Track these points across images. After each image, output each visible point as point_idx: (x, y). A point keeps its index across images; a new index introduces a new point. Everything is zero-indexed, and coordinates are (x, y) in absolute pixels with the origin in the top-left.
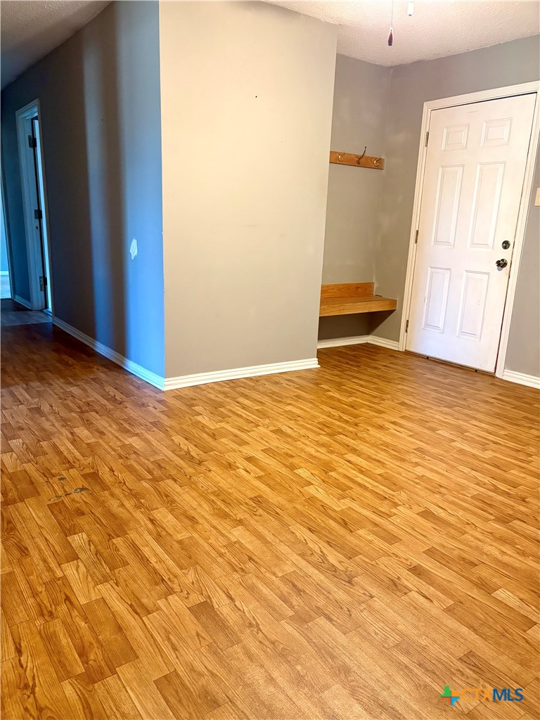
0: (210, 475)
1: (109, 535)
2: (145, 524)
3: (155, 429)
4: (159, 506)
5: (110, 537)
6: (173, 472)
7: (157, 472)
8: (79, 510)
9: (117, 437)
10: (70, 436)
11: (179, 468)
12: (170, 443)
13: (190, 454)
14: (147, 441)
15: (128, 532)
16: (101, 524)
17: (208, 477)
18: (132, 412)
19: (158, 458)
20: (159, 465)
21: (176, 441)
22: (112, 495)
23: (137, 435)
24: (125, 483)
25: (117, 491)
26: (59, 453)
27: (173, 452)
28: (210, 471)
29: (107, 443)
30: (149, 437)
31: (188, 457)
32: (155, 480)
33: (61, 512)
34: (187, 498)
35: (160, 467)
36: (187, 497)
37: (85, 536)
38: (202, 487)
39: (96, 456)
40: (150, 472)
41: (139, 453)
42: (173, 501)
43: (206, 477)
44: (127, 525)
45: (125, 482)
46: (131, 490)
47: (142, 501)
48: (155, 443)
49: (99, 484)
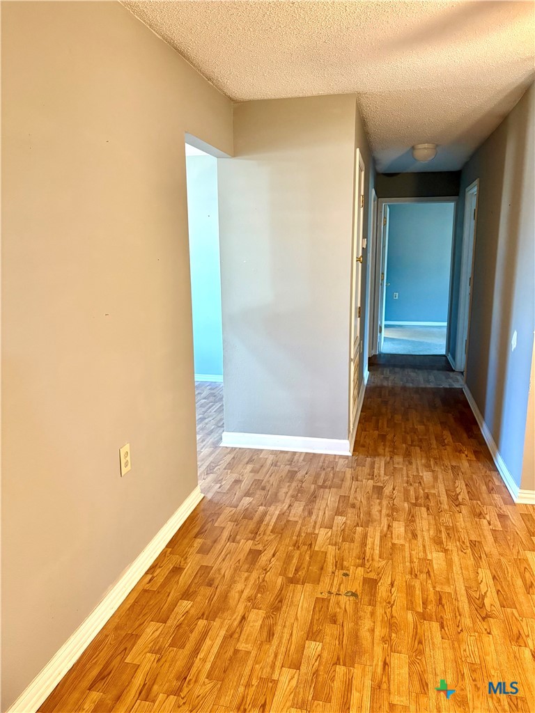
0: (486, 638)
1: (338, 659)
2: (377, 665)
3: (469, 551)
4: (403, 650)
5: (337, 662)
6: (448, 616)
7: (431, 608)
8: (335, 616)
9: (424, 546)
10: (385, 529)
11: (457, 612)
12: (472, 576)
13: (483, 599)
14: (450, 564)
15: (356, 665)
16: (341, 643)
17: (481, 641)
18: (462, 520)
19: (447, 589)
20: (440, 599)
21: (480, 575)
22: (373, 614)
23: (446, 551)
24: (392, 607)
25: (379, 611)
26: (364, 544)
27: (467, 589)
28: (489, 633)
29: (411, 550)
30: (456, 559)
31: (478, 604)
32: (424, 616)
33: (320, 611)
34: (439, 657)
35: (440, 602)
36: (439, 655)
37: (319, 648)
38: (465, 650)
39: (390, 562)
40: (425, 603)
41: (432, 574)
42: (421, 653)
43: (479, 639)
44: (360, 657)
45: (393, 604)
46: (392, 617)
47: (394, 635)
48: (456, 568)
49: (371, 596)
